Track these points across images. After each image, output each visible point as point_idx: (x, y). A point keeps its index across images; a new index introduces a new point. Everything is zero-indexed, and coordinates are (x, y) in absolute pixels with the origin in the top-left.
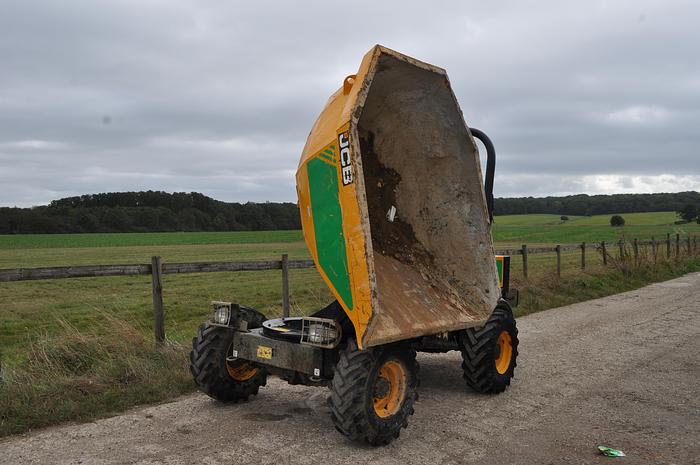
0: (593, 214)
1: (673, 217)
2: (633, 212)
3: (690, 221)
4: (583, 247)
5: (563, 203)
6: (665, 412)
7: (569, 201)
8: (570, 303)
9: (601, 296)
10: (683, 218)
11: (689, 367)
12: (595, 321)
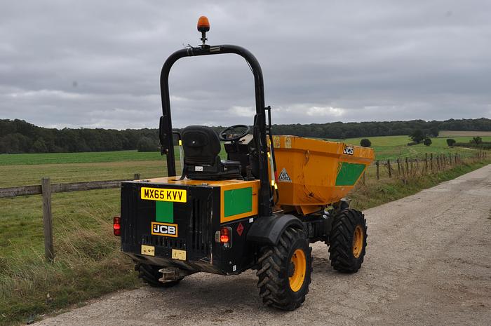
0: (346, 138)
1: (406, 139)
2: (377, 136)
3: (418, 143)
4: (377, 164)
5: (324, 129)
6: (486, 269)
7: (328, 128)
8: (379, 205)
9: (396, 199)
10: (414, 140)
11: (483, 243)
12: (406, 215)
